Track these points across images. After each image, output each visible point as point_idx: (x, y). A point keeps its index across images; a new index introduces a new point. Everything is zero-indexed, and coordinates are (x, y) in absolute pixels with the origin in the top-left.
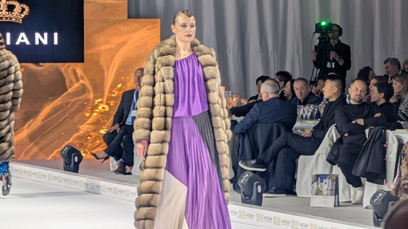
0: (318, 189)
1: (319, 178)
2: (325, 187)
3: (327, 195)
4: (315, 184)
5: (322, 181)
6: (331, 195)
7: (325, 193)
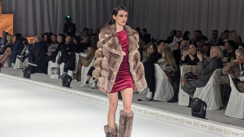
0: (53, 72)
2: (55, 72)
3: (56, 74)
4: (52, 71)
5: (54, 70)
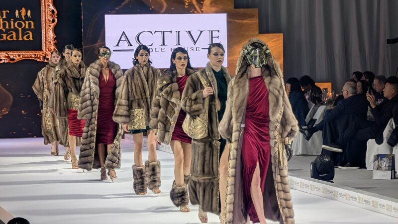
0: (378, 165)
1: (379, 157)
2: (384, 164)
3: (385, 170)
4: (377, 162)
5: (381, 160)
6: (389, 170)
7: (384, 168)
